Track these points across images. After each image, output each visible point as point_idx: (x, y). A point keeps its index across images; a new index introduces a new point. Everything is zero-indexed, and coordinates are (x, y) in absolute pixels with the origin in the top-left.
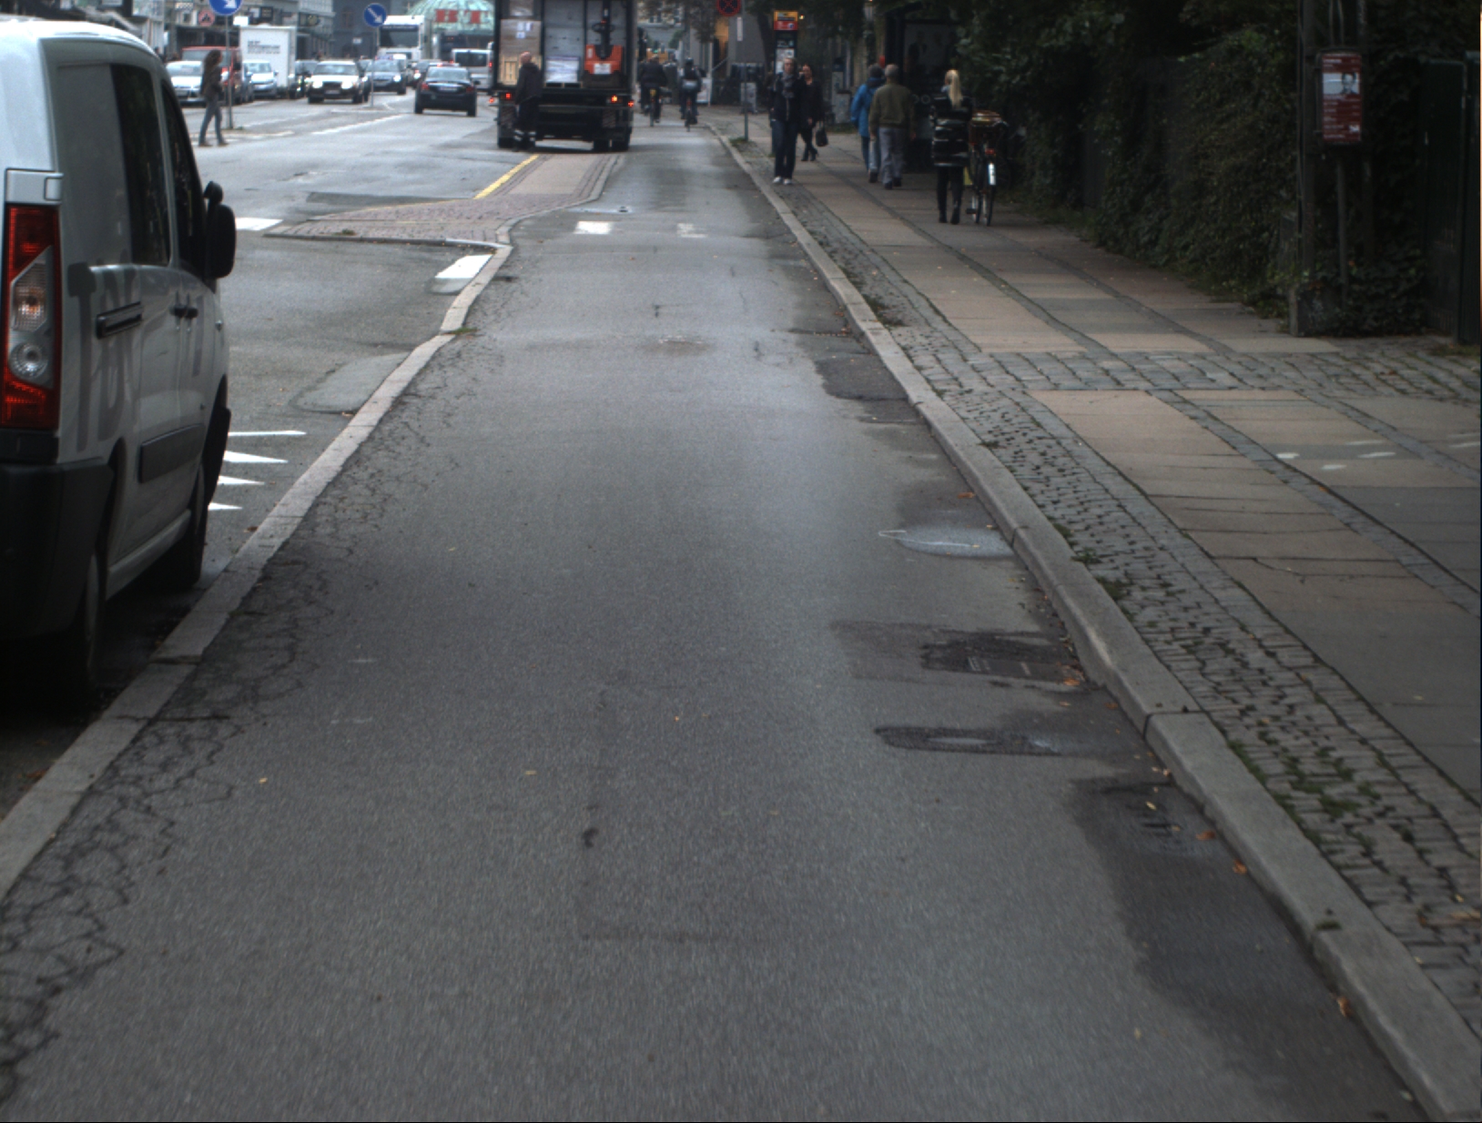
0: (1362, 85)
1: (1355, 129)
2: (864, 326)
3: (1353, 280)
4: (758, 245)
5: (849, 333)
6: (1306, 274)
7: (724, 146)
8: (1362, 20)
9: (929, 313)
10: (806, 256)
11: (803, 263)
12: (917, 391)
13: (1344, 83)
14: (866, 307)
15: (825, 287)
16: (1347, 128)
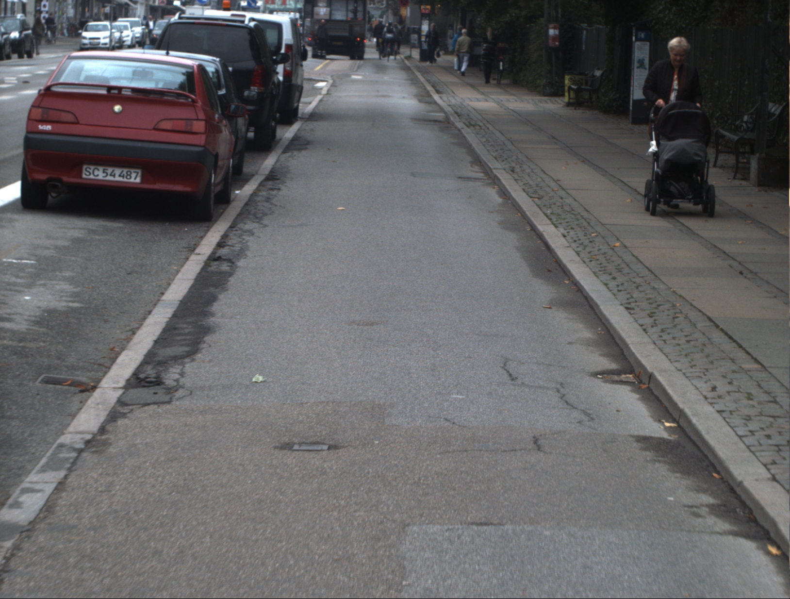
0: (560, 32)
1: (557, 43)
2: (432, 94)
3: (556, 82)
4: (409, 82)
5: (428, 97)
6: (545, 80)
7: (401, 58)
8: (560, 16)
9: (450, 92)
10: (422, 84)
11: (421, 85)
12: (439, 101)
13: (554, 32)
14: (434, 91)
15: (425, 89)
16: (555, 43)
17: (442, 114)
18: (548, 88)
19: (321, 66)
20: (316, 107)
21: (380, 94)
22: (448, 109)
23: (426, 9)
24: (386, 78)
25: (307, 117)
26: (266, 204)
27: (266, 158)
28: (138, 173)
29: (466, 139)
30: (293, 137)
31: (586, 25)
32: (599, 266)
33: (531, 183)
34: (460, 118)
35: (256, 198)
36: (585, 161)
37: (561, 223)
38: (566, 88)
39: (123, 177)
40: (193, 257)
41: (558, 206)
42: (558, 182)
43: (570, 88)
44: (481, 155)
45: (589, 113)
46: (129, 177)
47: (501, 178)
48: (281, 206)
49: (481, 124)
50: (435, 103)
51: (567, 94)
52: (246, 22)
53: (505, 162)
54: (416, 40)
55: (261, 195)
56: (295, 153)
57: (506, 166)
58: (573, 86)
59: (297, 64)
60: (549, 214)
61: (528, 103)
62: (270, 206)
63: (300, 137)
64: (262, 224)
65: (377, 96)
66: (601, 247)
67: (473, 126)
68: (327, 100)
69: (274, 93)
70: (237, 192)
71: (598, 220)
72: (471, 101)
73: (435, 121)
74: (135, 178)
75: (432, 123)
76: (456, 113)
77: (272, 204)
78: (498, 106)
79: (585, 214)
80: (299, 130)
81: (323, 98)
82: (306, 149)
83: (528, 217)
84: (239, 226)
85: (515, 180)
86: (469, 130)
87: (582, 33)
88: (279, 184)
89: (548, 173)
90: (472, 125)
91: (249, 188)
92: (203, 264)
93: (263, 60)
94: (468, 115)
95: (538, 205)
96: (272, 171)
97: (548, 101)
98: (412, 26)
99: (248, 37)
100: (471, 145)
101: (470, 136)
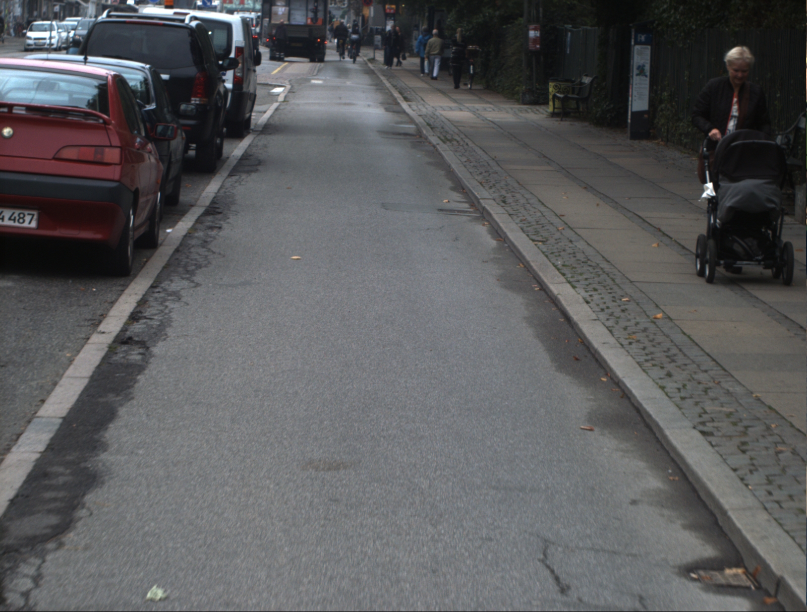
0: (541, 34)
1: (538, 46)
2: (399, 101)
3: (537, 89)
4: (374, 87)
5: (396, 104)
6: (524, 87)
7: (364, 61)
8: (541, 15)
9: (419, 99)
10: (388, 89)
11: (387, 91)
12: (408, 110)
13: (535, 33)
14: (402, 99)
15: (392, 95)
16: (535, 46)
17: (413, 126)
18: (527, 96)
19: (279, 69)
20: (271, 116)
21: (343, 101)
22: (419, 120)
23: (391, 9)
24: (349, 83)
25: (260, 129)
26: (202, 251)
27: (208, 183)
28: (33, 215)
29: (442, 157)
30: (243, 155)
31: (570, 26)
32: (643, 352)
33: (529, 219)
34: (434, 132)
35: (189, 242)
36: (587, 188)
37: (578, 281)
38: (551, 97)
39: (14, 220)
40: (95, 338)
41: (570, 254)
42: (562, 218)
43: (555, 96)
44: (464, 179)
45: (578, 125)
46: (21, 221)
47: (492, 212)
48: (220, 254)
49: (458, 139)
50: (404, 112)
51: (551, 103)
52: (187, 21)
53: (493, 190)
54: (379, 41)
55: (197, 237)
56: (244, 176)
57: (496, 195)
58: (558, 95)
59: (249, 70)
60: (560, 266)
61: (507, 112)
62: (207, 253)
63: (250, 156)
64: (193, 282)
65: (340, 104)
66: (638, 319)
67: (450, 141)
68: (284, 109)
69: (220, 105)
70: (169, 231)
71: (624, 275)
72: (444, 110)
73: (406, 134)
74: (29, 222)
75: (401, 137)
76: (429, 125)
77: (209, 250)
78: (475, 117)
79: (604, 265)
80: (250, 146)
81: (279, 106)
82: (256, 171)
83: (534, 270)
84: (163, 285)
85: (510, 215)
86: (445, 146)
87: (566, 35)
88: (220, 220)
89: (547, 205)
90: (448, 140)
91: (184, 225)
92: (107, 349)
93: (206, 66)
94: (443, 128)
95: (543, 253)
96: (213, 202)
97: (529, 110)
98: (375, 27)
99: (189, 39)
100: (450, 166)
101: (448, 153)
